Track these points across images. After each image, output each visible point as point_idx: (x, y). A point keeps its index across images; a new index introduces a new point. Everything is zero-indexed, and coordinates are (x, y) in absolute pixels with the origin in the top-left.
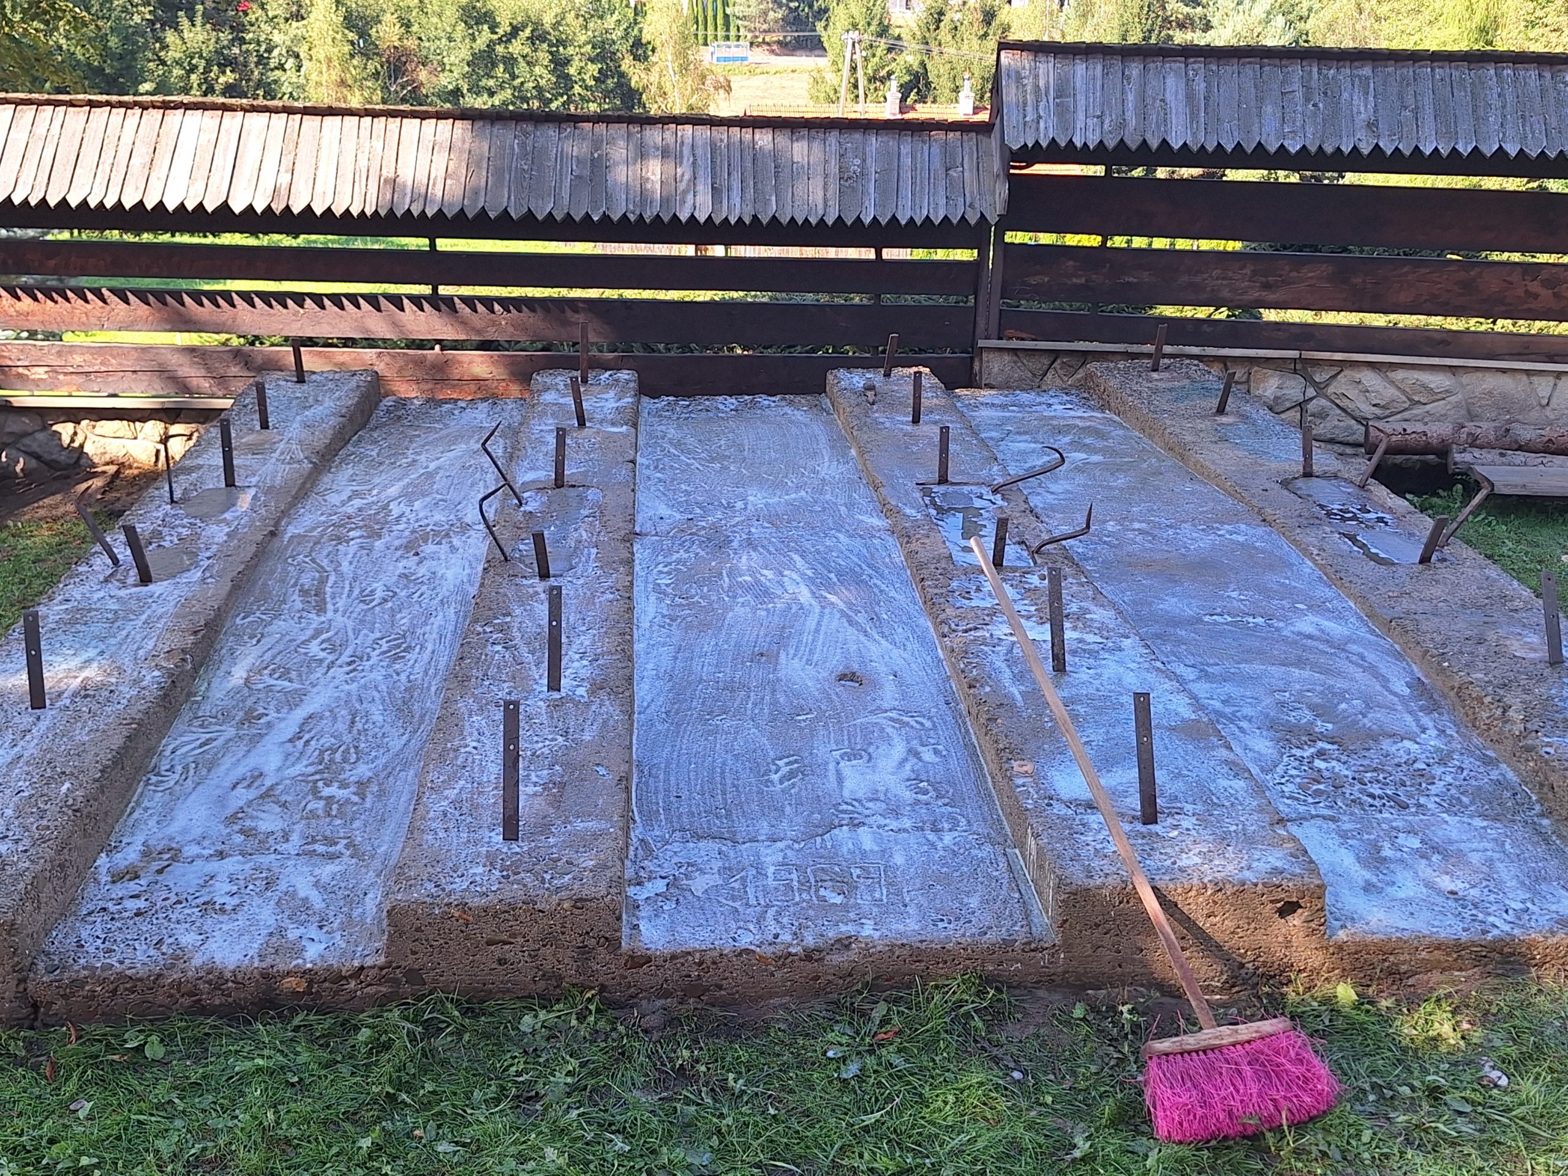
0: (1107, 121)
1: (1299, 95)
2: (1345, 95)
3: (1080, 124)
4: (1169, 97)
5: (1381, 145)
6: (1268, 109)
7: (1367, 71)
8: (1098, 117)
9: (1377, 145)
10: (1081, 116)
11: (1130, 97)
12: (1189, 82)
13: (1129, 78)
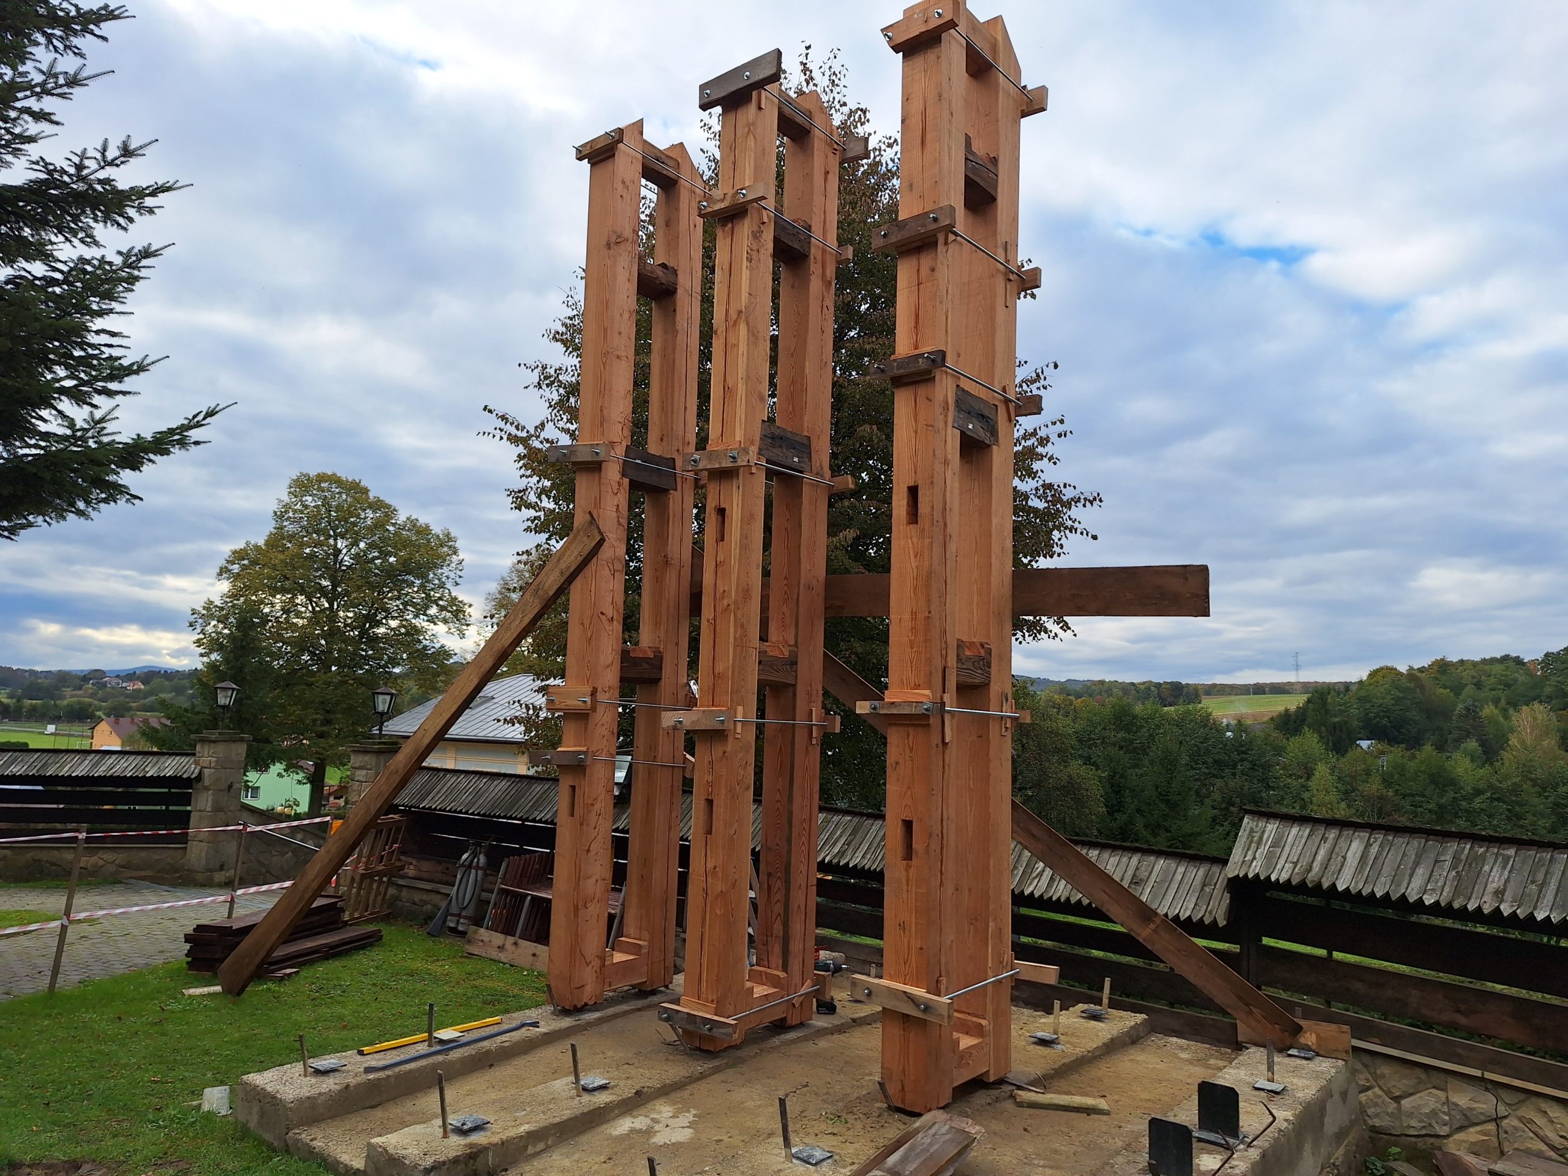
0: (1299, 866)
1: (1447, 864)
2: (1487, 868)
3: (1279, 866)
4: (1350, 855)
5: (1502, 907)
6: (1420, 871)
7: (1511, 852)
8: (1293, 863)
9: (1498, 907)
10: (1282, 861)
11: (1322, 852)
12: (1368, 845)
13: (1327, 838)
